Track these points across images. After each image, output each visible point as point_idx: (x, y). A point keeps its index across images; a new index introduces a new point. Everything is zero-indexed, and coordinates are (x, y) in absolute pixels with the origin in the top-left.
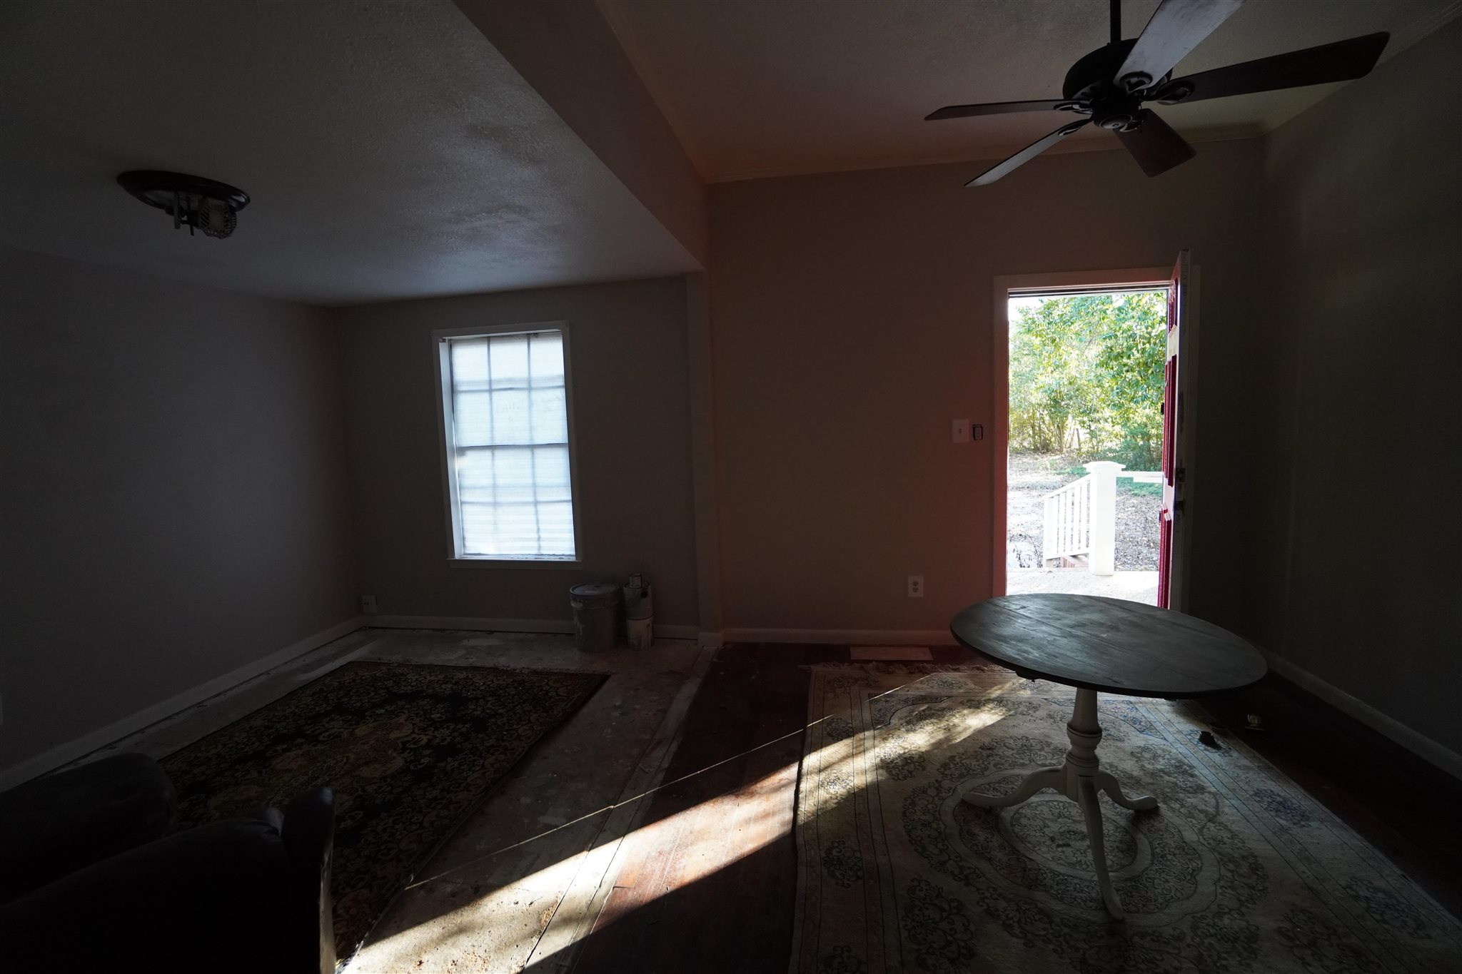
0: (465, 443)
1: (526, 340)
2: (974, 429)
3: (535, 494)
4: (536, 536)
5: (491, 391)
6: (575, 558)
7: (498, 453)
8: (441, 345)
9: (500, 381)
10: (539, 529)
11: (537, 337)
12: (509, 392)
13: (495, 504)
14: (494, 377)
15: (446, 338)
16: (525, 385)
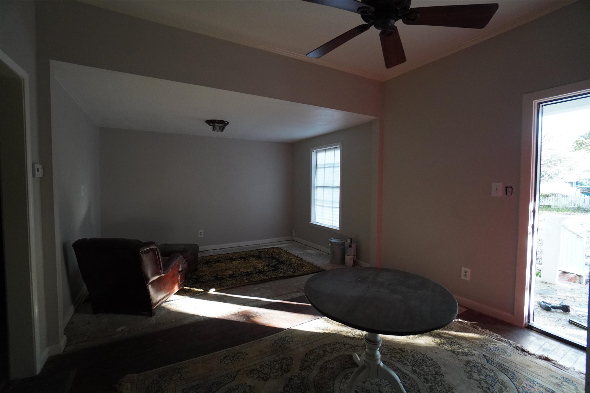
0: (318, 185)
1: (334, 150)
2: (507, 188)
3: (333, 204)
4: (332, 219)
5: (325, 168)
6: (339, 228)
7: (325, 189)
8: (312, 153)
9: (327, 164)
10: (333, 217)
11: (337, 149)
12: (329, 168)
13: (323, 206)
14: (326, 163)
15: (314, 150)
16: (332, 166)
